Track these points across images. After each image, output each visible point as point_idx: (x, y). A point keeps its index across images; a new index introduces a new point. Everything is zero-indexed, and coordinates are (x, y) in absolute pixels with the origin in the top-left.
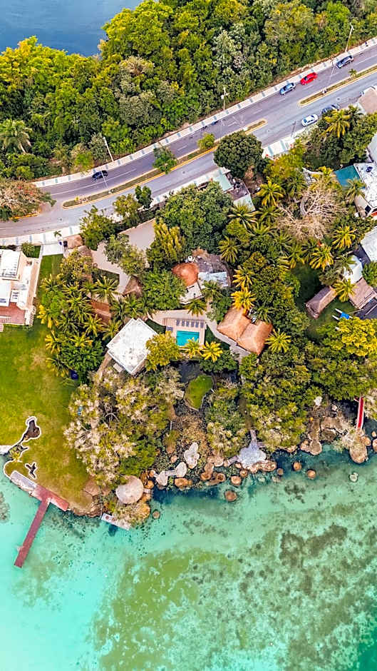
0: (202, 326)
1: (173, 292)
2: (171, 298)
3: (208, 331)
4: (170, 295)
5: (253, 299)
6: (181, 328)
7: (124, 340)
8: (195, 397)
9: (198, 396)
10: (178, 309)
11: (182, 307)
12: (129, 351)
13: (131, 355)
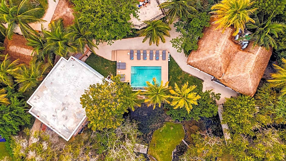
0: (164, 58)
1: (117, 10)
2: (116, 21)
3: (172, 64)
4: (113, 16)
5: (252, 11)
6: (136, 63)
7: (53, 92)
8: (162, 152)
9: (165, 150)
10: (129, 36)
11: (134, 33)
12: (62, 107)
13: (64, 113)
